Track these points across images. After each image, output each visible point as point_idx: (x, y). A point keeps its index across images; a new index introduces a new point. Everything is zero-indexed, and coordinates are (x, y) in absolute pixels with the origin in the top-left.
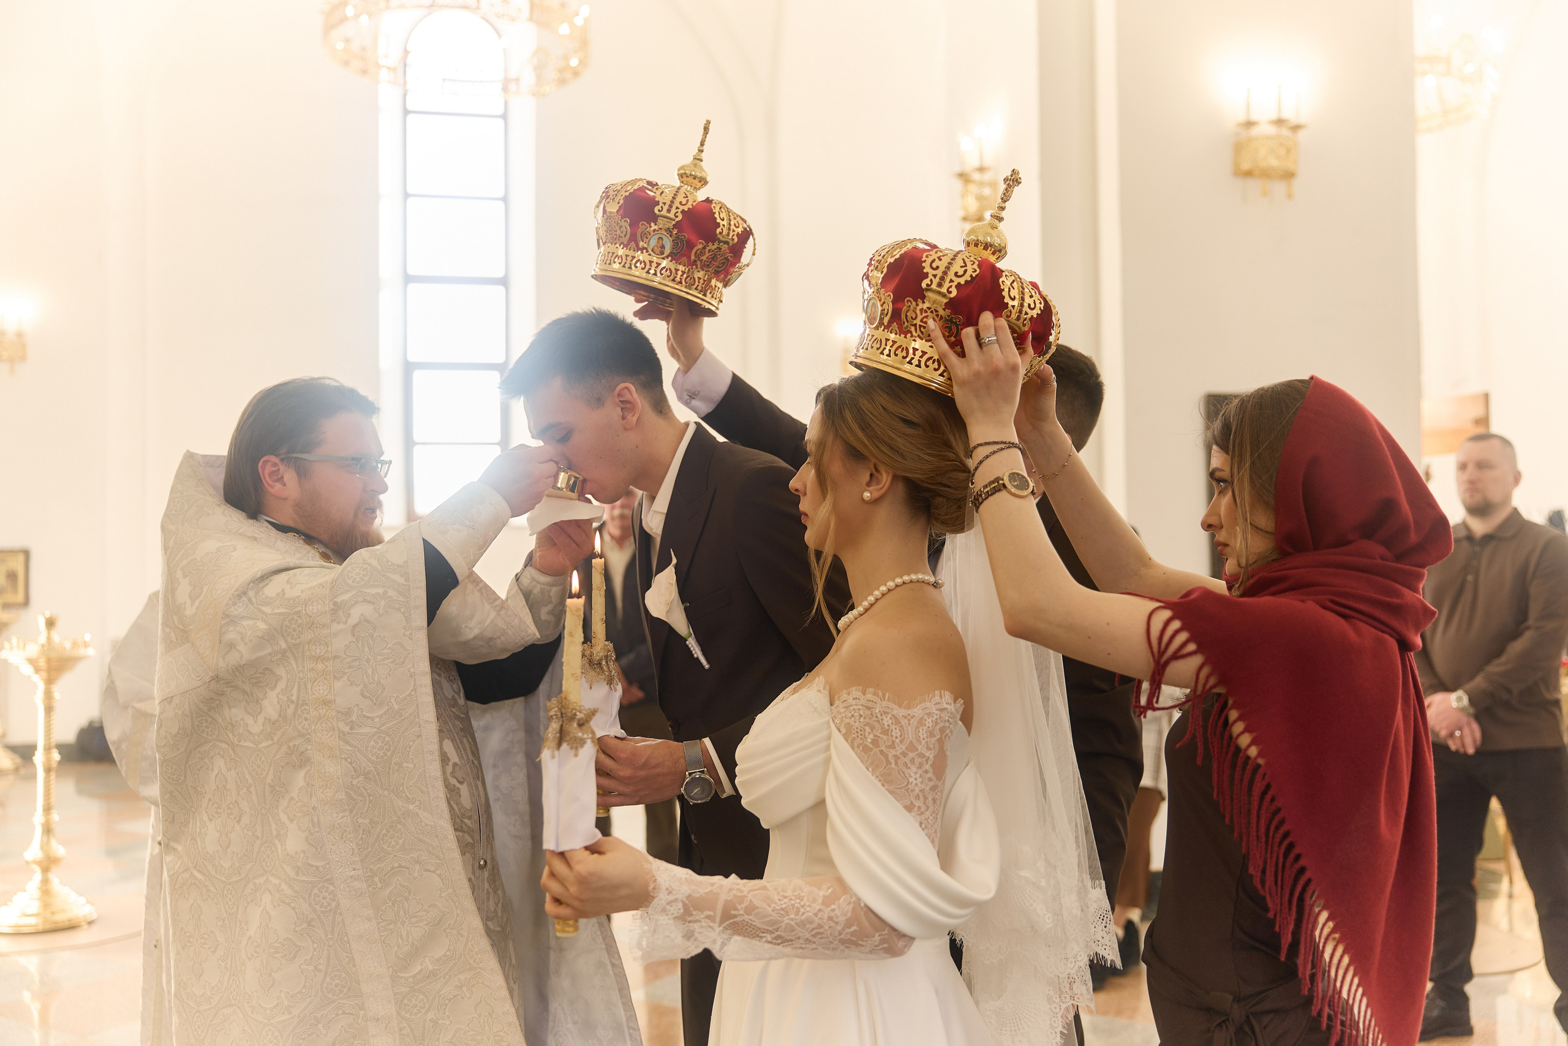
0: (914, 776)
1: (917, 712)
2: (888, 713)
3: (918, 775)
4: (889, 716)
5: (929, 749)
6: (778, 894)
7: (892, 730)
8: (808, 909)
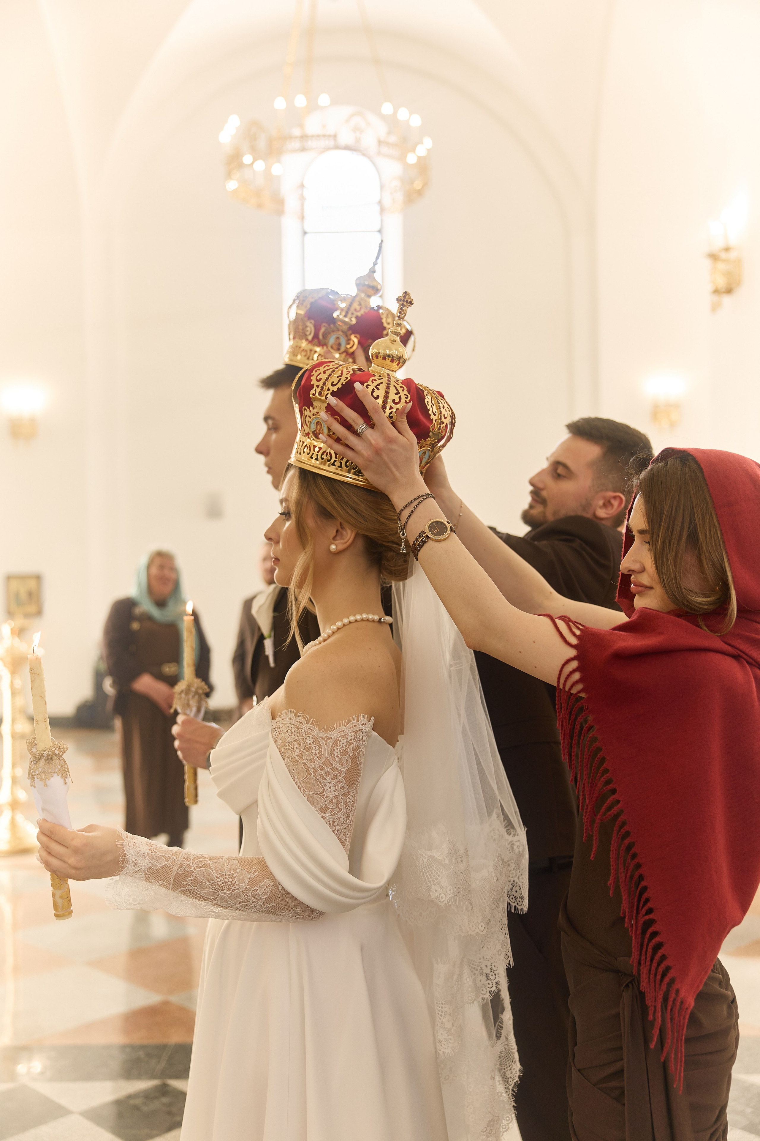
0: (329, 785)
1: (334, 734)
2: (311, 734)
3: (332, 785)
4: (311, 736)
5: (341, 764)
6: (217, 872)
7: (312, 748)
8: (237, 887)
